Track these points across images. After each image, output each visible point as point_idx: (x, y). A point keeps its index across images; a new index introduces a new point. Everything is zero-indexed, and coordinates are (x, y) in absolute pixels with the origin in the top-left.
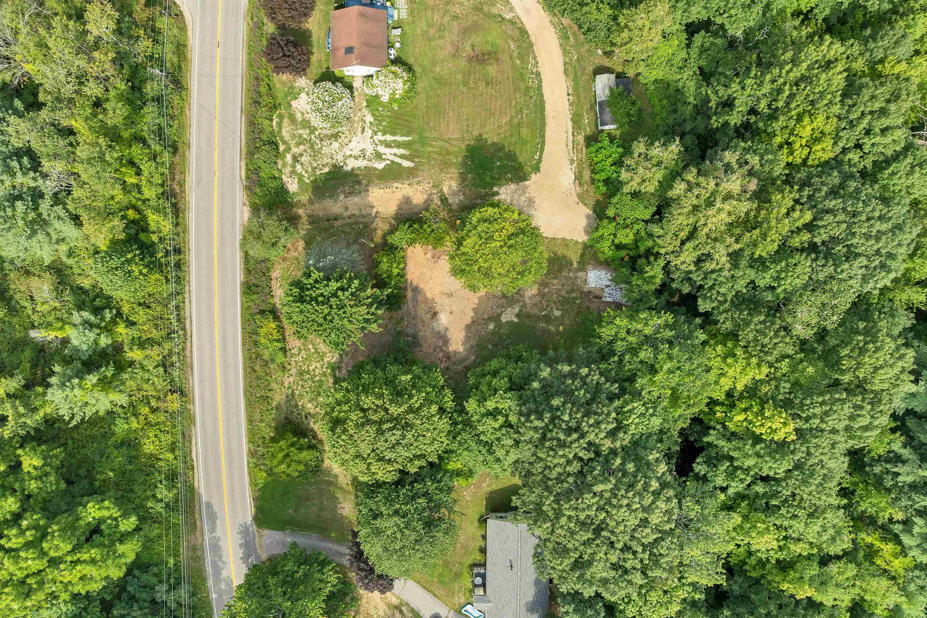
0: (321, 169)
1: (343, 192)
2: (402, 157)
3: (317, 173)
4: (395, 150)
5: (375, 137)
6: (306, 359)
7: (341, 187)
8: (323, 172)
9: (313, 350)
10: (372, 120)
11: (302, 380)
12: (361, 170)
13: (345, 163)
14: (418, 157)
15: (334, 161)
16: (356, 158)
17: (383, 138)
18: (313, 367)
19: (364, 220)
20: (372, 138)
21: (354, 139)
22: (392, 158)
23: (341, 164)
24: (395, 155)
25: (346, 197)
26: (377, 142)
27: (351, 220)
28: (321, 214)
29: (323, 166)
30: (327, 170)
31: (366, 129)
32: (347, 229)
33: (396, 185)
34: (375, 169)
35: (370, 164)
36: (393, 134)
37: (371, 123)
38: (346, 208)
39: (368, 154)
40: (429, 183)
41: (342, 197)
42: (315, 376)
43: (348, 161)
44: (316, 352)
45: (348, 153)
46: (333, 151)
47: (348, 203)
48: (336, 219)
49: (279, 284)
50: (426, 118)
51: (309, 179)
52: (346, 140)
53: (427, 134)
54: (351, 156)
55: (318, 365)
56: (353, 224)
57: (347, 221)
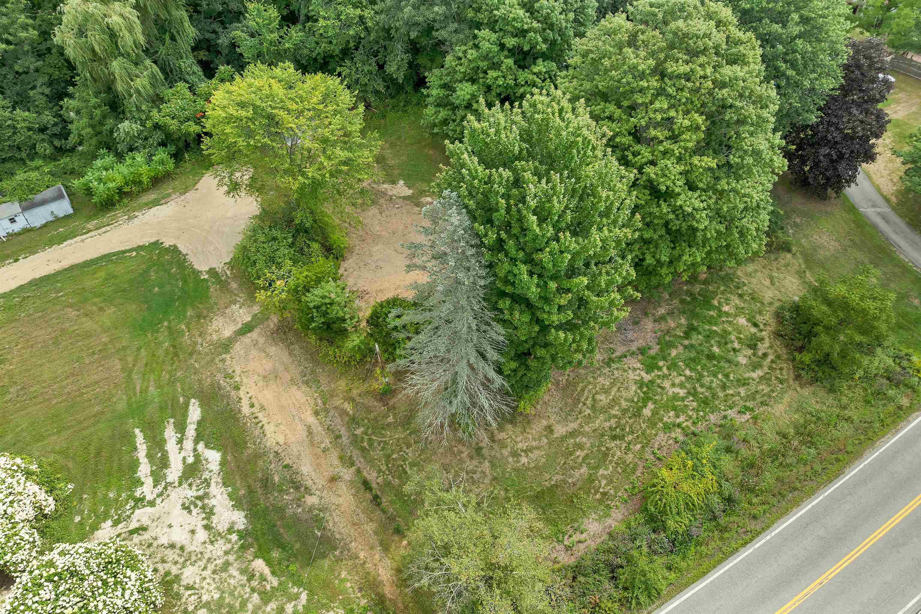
0: (263, 579)
1: (299, 501)
2: (181, 428)
3: (275, 582)
4: (171, 446)
5: (149, 497)
6: (675, 409)
7: (289, 511)
8: (267, 571)
9: (651, 406)
10: (109, 523)
11: (714, 396)
12: (236, 490)
13: (230, 530)
14: (175, 400)
15: (231, 558)
16: (209, 513)
17: (149, 481)
18: (677, 390)
19: (343, 431)
20: (152, 504)
21: (164, 540)
22: (189, 444)
23: (234, 537)
24: (180, 442)
25: (308, 490)
26: (160, 488)
27: (356, 454)
28: (370, 527)
29: (251, 577)
30: (259, 565)
31: (134, 525)
32: (377, 453)
33: (246, 410)
34: (223, 463)
35: (216, 479)
36: (134, 465)
37: (116, 523)
38: (333, 479)
39: (191, 493)
40: (223, 361)
41: (311, 500)
42: (689, 378)
43: (222, 527)
44: (649, 399)
45: (202, 535)
46: (207, 573)
47: (321, 482)
48: (366, 484)
49: (576, 537)
50: (86, 424)
51: (297, 597)
52: (171, 555)
53: (121, 406)
54: (207, 527)
55: (667, 384)
56: (363, 450)
57: (360, 462)
